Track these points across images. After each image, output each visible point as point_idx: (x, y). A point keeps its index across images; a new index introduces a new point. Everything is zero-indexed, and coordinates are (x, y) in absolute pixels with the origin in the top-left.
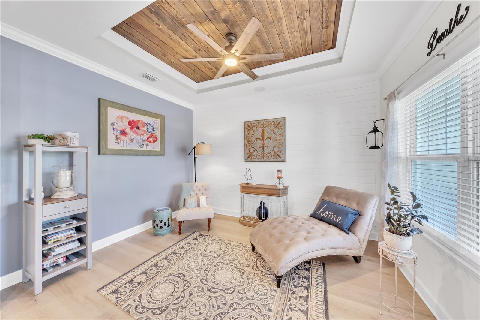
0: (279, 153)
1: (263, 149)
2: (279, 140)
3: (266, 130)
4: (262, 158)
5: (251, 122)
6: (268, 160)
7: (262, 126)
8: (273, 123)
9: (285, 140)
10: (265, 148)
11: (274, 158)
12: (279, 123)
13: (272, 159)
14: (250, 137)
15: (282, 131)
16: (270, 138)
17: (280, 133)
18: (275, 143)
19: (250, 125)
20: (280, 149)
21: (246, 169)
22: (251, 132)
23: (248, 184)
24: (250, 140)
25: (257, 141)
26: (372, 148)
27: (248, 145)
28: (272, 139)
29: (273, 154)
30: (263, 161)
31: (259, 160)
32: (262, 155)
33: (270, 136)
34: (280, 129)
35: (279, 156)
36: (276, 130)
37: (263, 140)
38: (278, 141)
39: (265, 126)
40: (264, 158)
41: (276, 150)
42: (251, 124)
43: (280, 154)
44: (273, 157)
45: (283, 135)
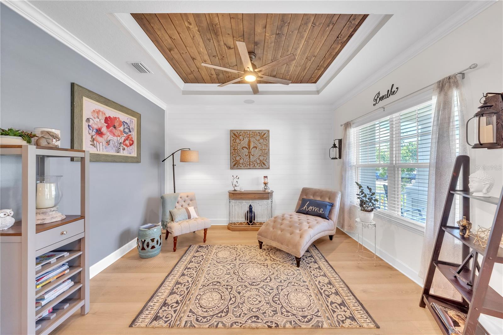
0: (264, 162)
1: (250, 157)
2: (264, 150)
3: (252, 140)
4: (249, 166)
5: (237, 131)
6: (254, 168)
7: (248, 136)
8: (258, 134)
9: (269, 150)
10: (251, 156)
11: (260, 166)
12: (265, 134)
13: (257, 167)
14: (237, 145)
15: (267, 142)
16: (256, 148)
17: (265, 144)
18: (260, 152)
19: (236, 133)
20: (265, 158)
21: (233, 176)
22: (238, 141)
23: (235, 190)
24: (236, 148)
25: (243, 149)
26: (333, 159)
27: (234, 153)
28: (258, 149)
29: (258, 162)
30: (249, 169)
31: (246, 168)
32: (248, 163)
33: (256, 146)
34: (265, 140)
35: (264, 164)
36: (261, 141)
37: (250, 149)
38: (263, 151)
39: (251, 136)
40: (250, 166)
41: (261, 158)
42: (237, 133)
43: (265, 163)
44: (259, 165)
45: (267, 145)
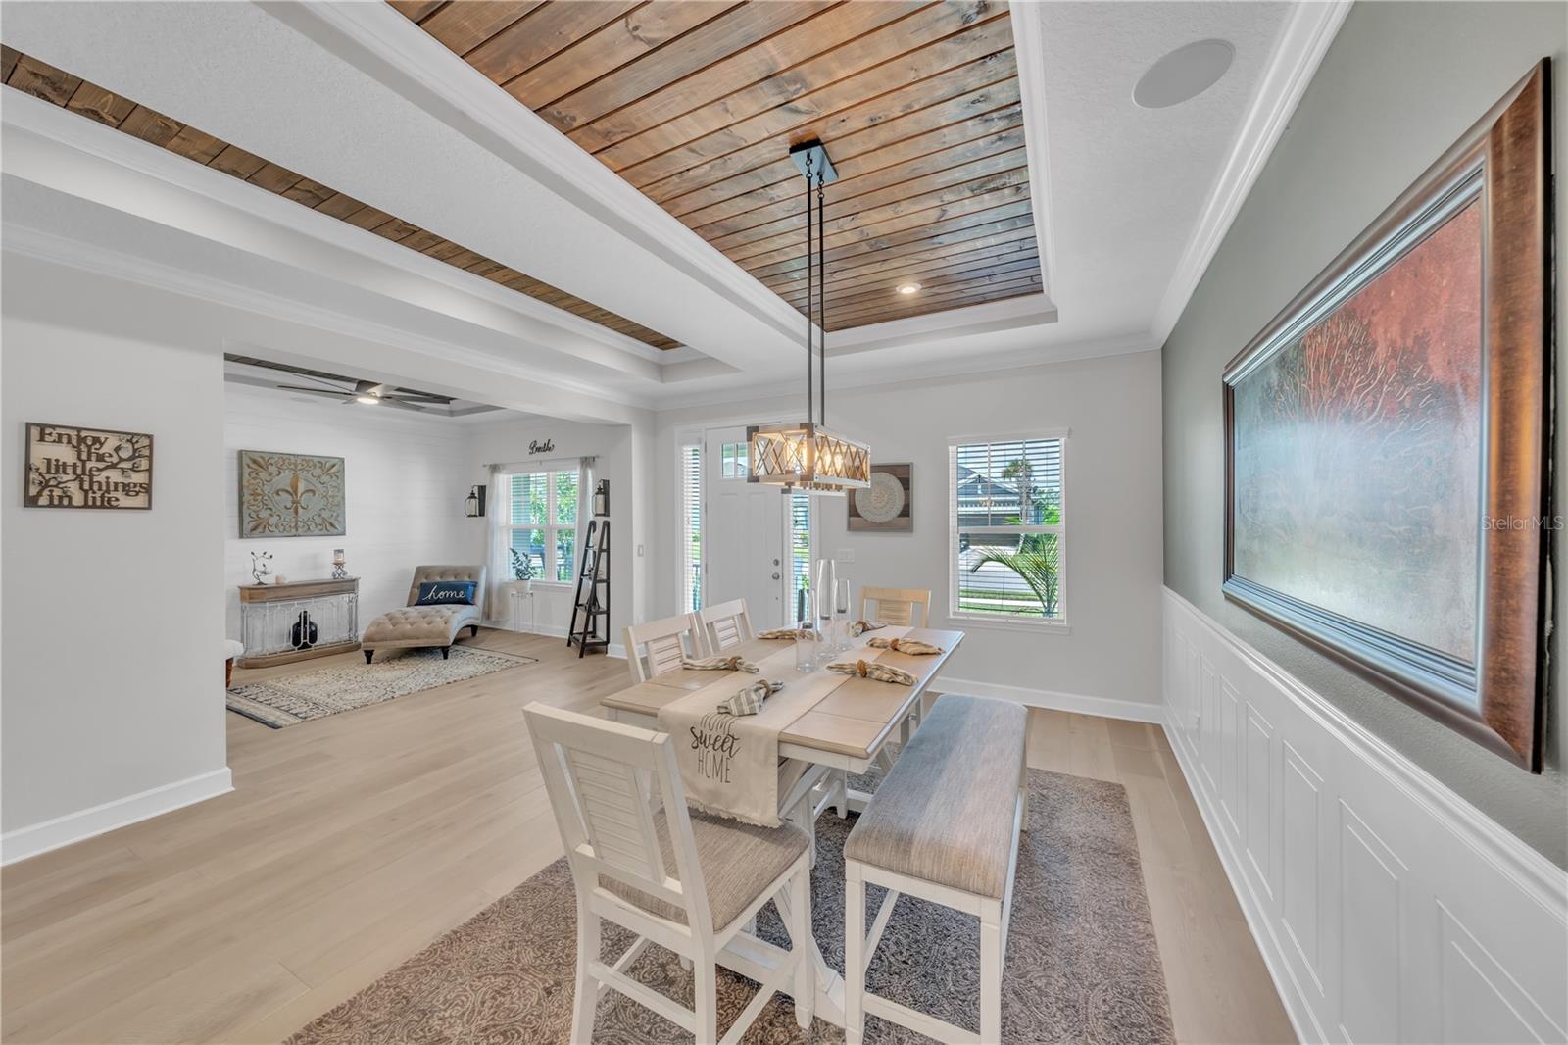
0: (332, 520)
1: (296, 512)
2: (332, 497)
3: (302, 475)
4: (293, 531)
5: (263, 455)
6: (308, 533)
7: (292, 466)
8: (318, 465)
9: (343, 498)
10: (300, 510)
11: (322, 530)
12: (333, 466)
13: (316, 532)
14: (260, 485)
15: (339, 482)
16: (313, 492)
17: (335, 484)
18: (323, 502)
19: (260, 460)
20: (335, 514)
21: (253, 553)
22: (263, 475)
23: (260, 583)
24: (259, 491)
25: (278, 494)
26: (469, 516)
27: (252, 502)
28: (317, 495)
29: (319, 521)
30: (295, 536)
31: (286, 534)
32: (293, 525)
33: (312, 488)
34: (335, 478)
35: (332, 525)
36: (325, 479)
37: (296, 495)
38: (331, 500)
39: (299, 467)
40: (297, 530)
41: (326, 514)
42: (262, 458)
43: (336, 523)
44: (320, 528)
45: (340, 488)
